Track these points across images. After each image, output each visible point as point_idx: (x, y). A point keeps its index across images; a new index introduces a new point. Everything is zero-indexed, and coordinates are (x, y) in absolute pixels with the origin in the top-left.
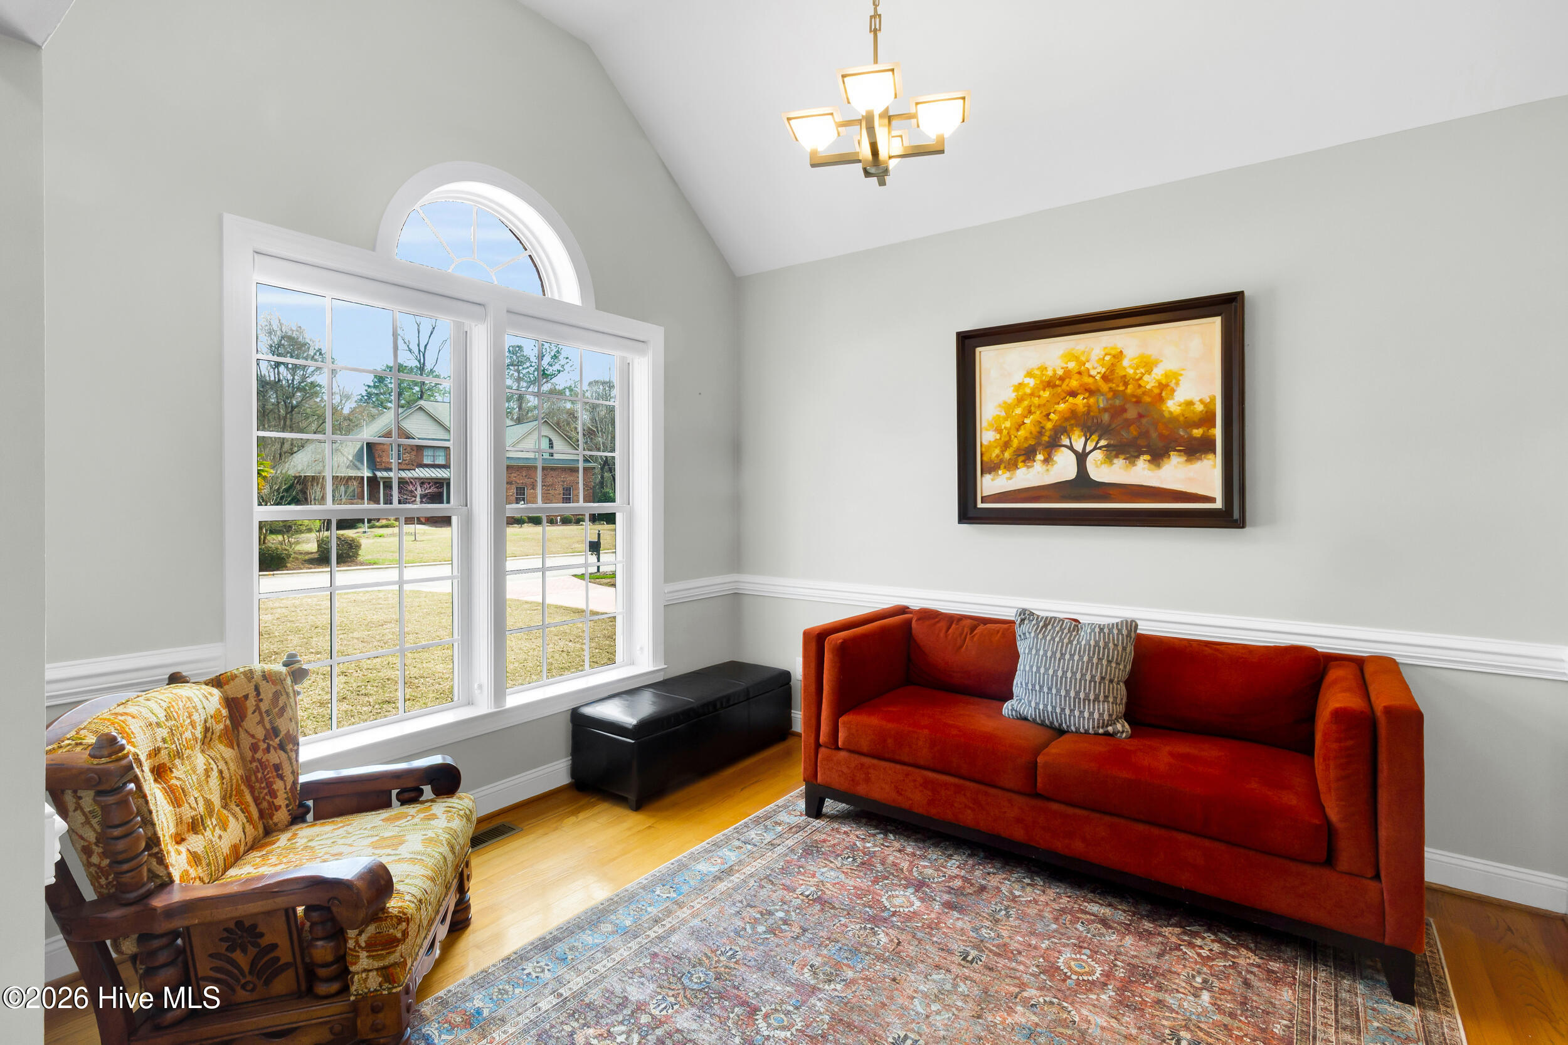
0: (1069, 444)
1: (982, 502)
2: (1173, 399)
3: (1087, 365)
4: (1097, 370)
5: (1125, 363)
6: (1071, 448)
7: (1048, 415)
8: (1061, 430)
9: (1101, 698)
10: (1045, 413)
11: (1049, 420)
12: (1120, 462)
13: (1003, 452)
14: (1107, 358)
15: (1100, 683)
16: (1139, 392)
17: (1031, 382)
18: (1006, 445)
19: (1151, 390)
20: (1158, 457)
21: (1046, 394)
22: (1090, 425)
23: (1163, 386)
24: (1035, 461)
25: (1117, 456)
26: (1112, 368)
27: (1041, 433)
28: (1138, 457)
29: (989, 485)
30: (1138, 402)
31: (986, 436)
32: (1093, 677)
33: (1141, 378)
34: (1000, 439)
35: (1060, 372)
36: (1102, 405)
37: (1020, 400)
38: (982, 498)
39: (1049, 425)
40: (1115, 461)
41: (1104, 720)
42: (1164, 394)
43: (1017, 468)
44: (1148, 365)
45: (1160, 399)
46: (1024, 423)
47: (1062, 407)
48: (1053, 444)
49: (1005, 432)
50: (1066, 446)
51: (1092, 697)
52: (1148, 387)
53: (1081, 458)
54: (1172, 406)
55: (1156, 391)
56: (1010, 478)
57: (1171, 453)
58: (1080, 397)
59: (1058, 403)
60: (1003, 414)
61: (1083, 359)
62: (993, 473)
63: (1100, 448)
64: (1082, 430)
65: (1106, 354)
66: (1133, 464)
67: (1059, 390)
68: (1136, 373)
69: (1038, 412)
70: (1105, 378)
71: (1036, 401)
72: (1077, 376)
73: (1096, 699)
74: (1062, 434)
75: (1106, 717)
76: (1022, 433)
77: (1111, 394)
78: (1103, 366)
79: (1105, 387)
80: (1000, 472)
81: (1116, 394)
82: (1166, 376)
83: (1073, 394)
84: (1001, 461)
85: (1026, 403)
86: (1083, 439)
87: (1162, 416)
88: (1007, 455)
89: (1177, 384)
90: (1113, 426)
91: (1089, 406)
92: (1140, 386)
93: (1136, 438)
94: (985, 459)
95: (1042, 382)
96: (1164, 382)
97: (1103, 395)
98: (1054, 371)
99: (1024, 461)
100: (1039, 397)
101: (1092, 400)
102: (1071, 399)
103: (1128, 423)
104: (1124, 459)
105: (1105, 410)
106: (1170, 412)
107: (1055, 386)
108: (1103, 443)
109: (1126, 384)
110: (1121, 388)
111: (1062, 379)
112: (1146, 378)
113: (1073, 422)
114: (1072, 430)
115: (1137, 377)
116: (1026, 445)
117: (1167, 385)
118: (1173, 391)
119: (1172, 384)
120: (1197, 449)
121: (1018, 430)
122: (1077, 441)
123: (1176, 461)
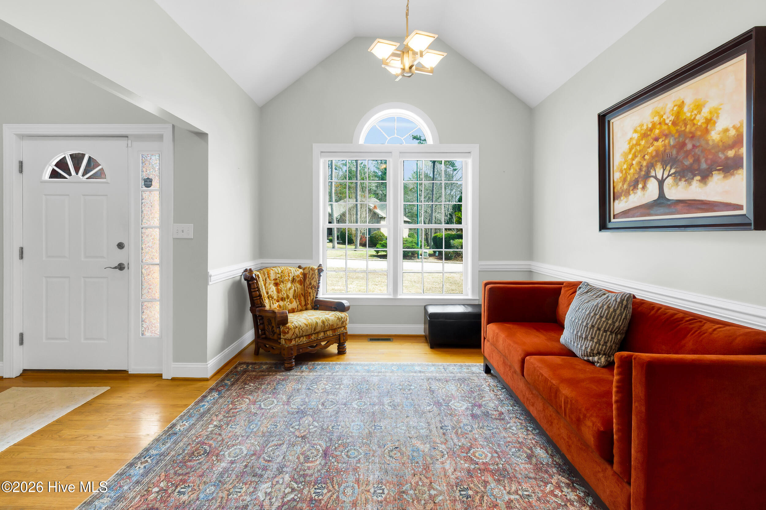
0: (654, 175)
1: (614, 218)
2: (715, 129)
3: (665, 117)
4: (669, 119)
5: (686, 109)
6: (656, 177)
7: (644, 156)
8: (651, 166)
10: (643, 155)
11: (645, 159)
12: (682, 183)
13: (623, 185)
14: (675, 108)
16: (693, 129)
17: (636, 136)
18: (625, 180)
19: (701, 126)
20: (705, 177)
21: (643, 142)
22: (666, 159)
23: (709, 121)
24: (638, 189)
25: (680, 180)
26: (678, 115)
27: (641, 170)
28: (693, 179)
29: (618, 207)
30: (693, 137)
31: (616, 176)
33: (695, 118)
34: (622, 176)
35: (650, 126)
36: (672, 143)
37: (631, 149)
38: (614, 216)
39: (645, 164)
40: (680, 183)
42: (709, 127)
43: (630, 195)
44: (699, 107)
45: (707, 131)
46: (633, 164)
47: (651, 150)
48: (647, 176)
49: (624, 172)
50: (652, 176)
52: (699, 124)
53: (661, 183)
54: (715, 136)
55: (704, 126)
56: (626, 202)
57: (714, 173)
58: (660, 140)
59: (649, 147)
60: (623, 160)
61: (662, 113)
62: (619, 199)
63: (671, 175)
64: (661, 164)
65: (675, 106)
66: (690, 184)
67: (650, 138)
68: (691, 115)
69: (639, 156)
70: (674, 123)
71: (638, 148)
72: (658, 126)
74: (651, 169)
76: (632, 171)
77: (677, 134)
78: (672, 115)
79: (673, 130)
80: (622, 198)
81: (680, 133)
82: (711, 112)
83: (656, 139)
84: (623, 191)
85: (633, 151)
86: (662, 170)
87: (707, 143)
88: (625, 186)
89: (718, 117)
90: (679, 157)
91: (665, 146)
92: (694, 124)
93: (691, 164)
94: (616, 191)
95: (641, 135)
96: (709, 118)
97: (673, 136)
98: (647, 125)
99: (633, 190)
100: (640, 145)
101: (667, 141)
102: (656, 143)
103: (687, 153)
104: (685, 181)
105: (674, 147)
106: (713, 140)
107: (648, 135)
108: (673, 171)
109: (686, 125)
110: (683, 129)
111: (651, 130)
112: (698, 117)
113: (656, 159)
114: (656, 165)
115: (692, 118)
116: (634, 179)
117: (711, 120)
118: (715, 123)
119: (714, 118)
120: (731, 167)
121: (630, 169)
122: (659, 172)
123: (716, 178)
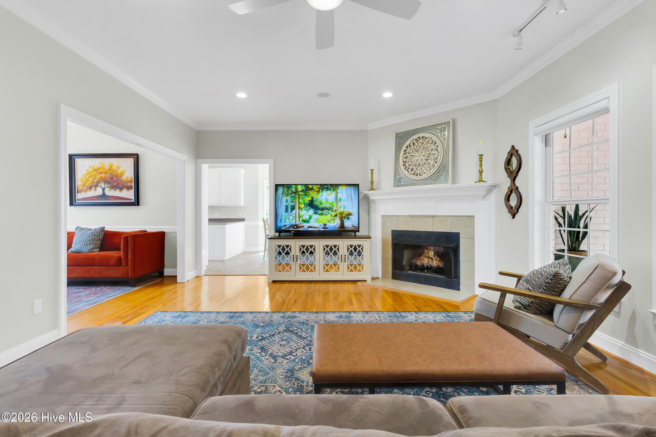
0: (100, 186)
1: (78, 201)
2: (124, 176)
3: (105, 166)
4: (107, 168)
5: (114, 166)
6: (101, 187)
7: (95, 178)
8: (98, 182)
9: (91, 244)
10: (94, 178)
11: (95, 179)
12: (113, 191)
13: (83, 187)
14: (110, 165)
15: (91, 241)
16: (117, 174)
17: (91, 169)
18: (84, 185)
19: (119, 174)
20: (121, 189)
21: (94, 173)
22: (106, 182)
23: (122, 173)
24: (92, 190)
25: (112, 189)
26: (111, 167)
27: (93, 183)
28: (117, 189)
29: (79, 196)
30: (116, 176)
31: (79, 183)
32: (89, 239)
33: (117, 171)
34: (83, 184)
35: (98, 167)
36: (108, 176)
37: (88, 174)
38: (78, 199)
39: (95, 181)
40: (112, 190)
41: (91, 249)
42: (122, 175)
43: (87, 192)
44: (119, 168)
45: (121, 176)
46: (89, 180)
47: (98, 176)
48: (97, 186)
49: (84, 182)
50: (99, 186)
51: (88, 244)
52: (119, 173)
53: (104, 189)
54: (124, 178)
55: (121, 174)
56: (85, 194)
57: (124, 189)
58: (103, 174)
59: (98, 175)
60: (83, 177)
61: (104, 165)
62: (81, 193)
63: (108, 187)
64: (104, 182)
65: (109, 164)
66: (116, 191)
67: (98, 172)
68: (116, 169)
69: (93, 177)
70: (109, 170)
71: (92, 174)
72: (102, 169)
73: (90, 244)
74: (99, 183)
75: (92, 248)
76: (88, 182)
77: (110, 174)
78: (108, 167)
79: (109, 172)
80: (83, 193)
81: (111, 174)
82: (123, 170)
83: (101, 173)
84: (83, 190)
85: (89, 175)
86: (104, 185)
87: (122, 180)
88: (85, 188)
89: (125, 173)
90: (111, 182)
91: (105, 176)
92: (117, 172)
93: (116, 185)
94: (78, 189)
95: (94, 169)
96: (122, 172)
97: (108, 174)
98: (97, 167)
99: (89, 190)
100: (93, 173)
101: (106, 175)
102: (101, 174)
103: (114, 181)
104: (114, 190)
105: (109, 178)
106: (124, 179)
107: (97, 171)
108: (109, 186)
109: (114, 172)
110: (113, 173)
111: (98, 169)
112: (118, 171)
113: (101, 180)
114: (101, 182)
115: (116, 170)
116: (90, 186)
117: (123, 173)
118: (124, 174)
119: (124, 173)
120: (129, 188)
121: (87, 182)
122: (103, 185)
123: (125, 191)
